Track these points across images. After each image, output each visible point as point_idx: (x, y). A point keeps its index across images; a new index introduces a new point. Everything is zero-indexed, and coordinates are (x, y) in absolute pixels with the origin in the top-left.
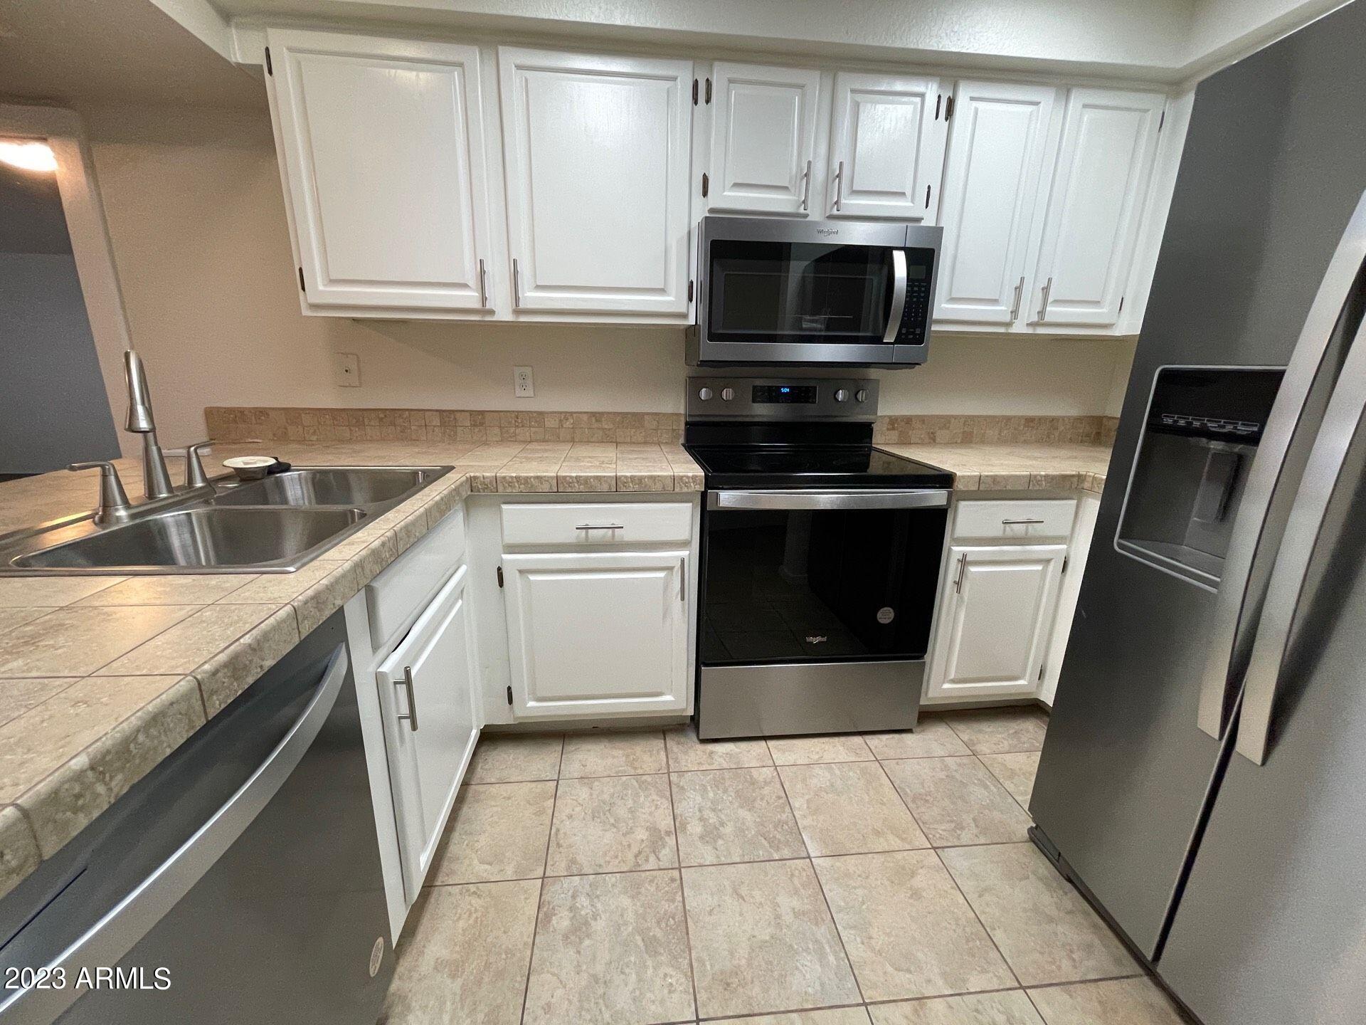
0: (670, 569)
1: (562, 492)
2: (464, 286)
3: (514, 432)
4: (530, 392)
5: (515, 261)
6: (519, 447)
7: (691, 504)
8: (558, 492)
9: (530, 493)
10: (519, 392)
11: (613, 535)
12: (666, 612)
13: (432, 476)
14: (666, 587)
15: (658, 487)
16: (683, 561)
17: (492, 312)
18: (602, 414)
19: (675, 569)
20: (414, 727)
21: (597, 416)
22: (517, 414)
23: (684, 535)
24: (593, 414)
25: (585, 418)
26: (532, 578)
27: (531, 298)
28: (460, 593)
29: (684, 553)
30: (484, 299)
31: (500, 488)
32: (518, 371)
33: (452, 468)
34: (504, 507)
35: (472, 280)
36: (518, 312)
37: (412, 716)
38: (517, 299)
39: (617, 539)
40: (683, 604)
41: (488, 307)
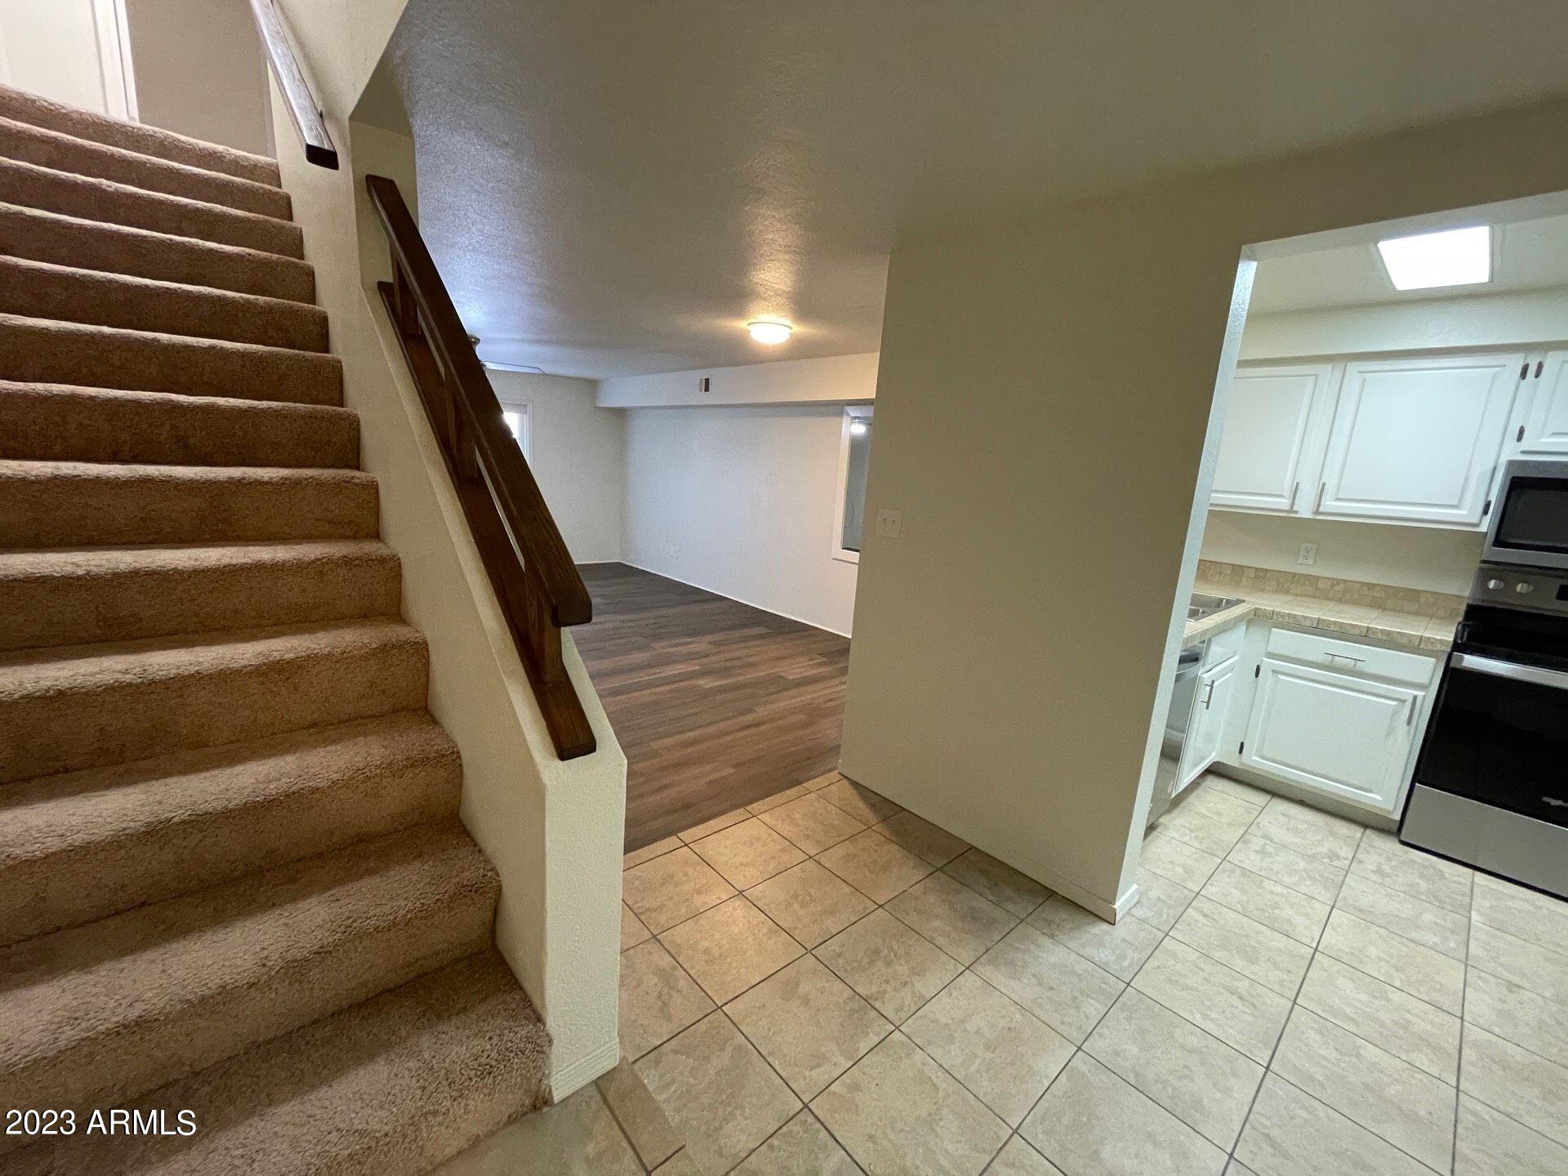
0: (1404, 701)
1: (1319, 629)
2: (1281, 496)
3: (1289, 587)
4: (1310, 562)
5: (1324, 484)
6: (1290, 598)
7: (1434, 660)
8: (1316, 628)
9: (1296, 625)
10: (1300, 561)
11: (1355, 665)
12: (1391, 730)
13: (1230, 604)
14: (1395, 713)
15: (1405, 641)
16: (1415, 698)
17: (1297, 512)
18: (1374, 585)
19: (1407, 704)
20: (1207, 708)
21: (1370, 586)
22: (1295, 575)
23: (1424, 680)
24: (1368, 584)
25: (1358, 585)
26: (1280, 677)
27: (1329, 504)
28: (1231, 669)
29: (1420, 694)
30: (1293, 504)
31: (1274, 618)
32: (1304, 545)
33: (1244, 601)
34: (1274, 630)
35: (1287, 492)
36: (1317, 512)
37: (1208, 703)
38: (1319, 505)
39: (1357, 668)
40: (1409, 730)
41: (1295, 508)
